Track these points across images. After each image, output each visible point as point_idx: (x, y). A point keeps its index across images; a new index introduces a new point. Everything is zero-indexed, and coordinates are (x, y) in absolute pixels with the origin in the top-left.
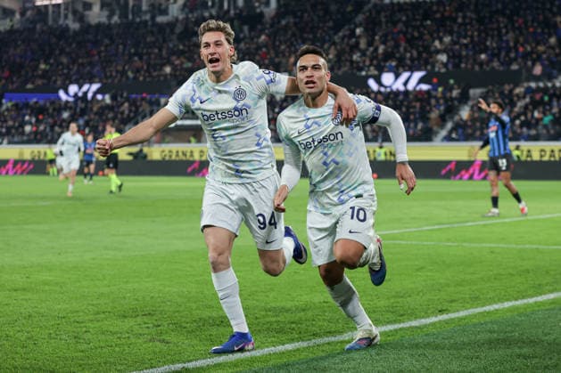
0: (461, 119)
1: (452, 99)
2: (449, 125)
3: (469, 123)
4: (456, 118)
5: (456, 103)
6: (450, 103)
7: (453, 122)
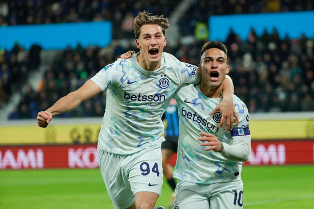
0: (32, 91)
1: (18, 64)
2: (16, 99)
3: (43, 95)
4: (25, 89)
5: (24, 69)
6: (15, 69)
7: (21, 94)
